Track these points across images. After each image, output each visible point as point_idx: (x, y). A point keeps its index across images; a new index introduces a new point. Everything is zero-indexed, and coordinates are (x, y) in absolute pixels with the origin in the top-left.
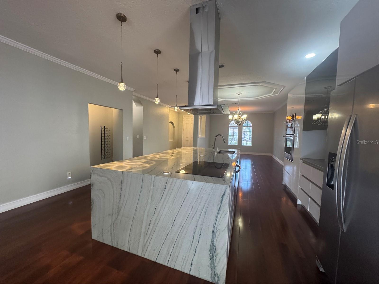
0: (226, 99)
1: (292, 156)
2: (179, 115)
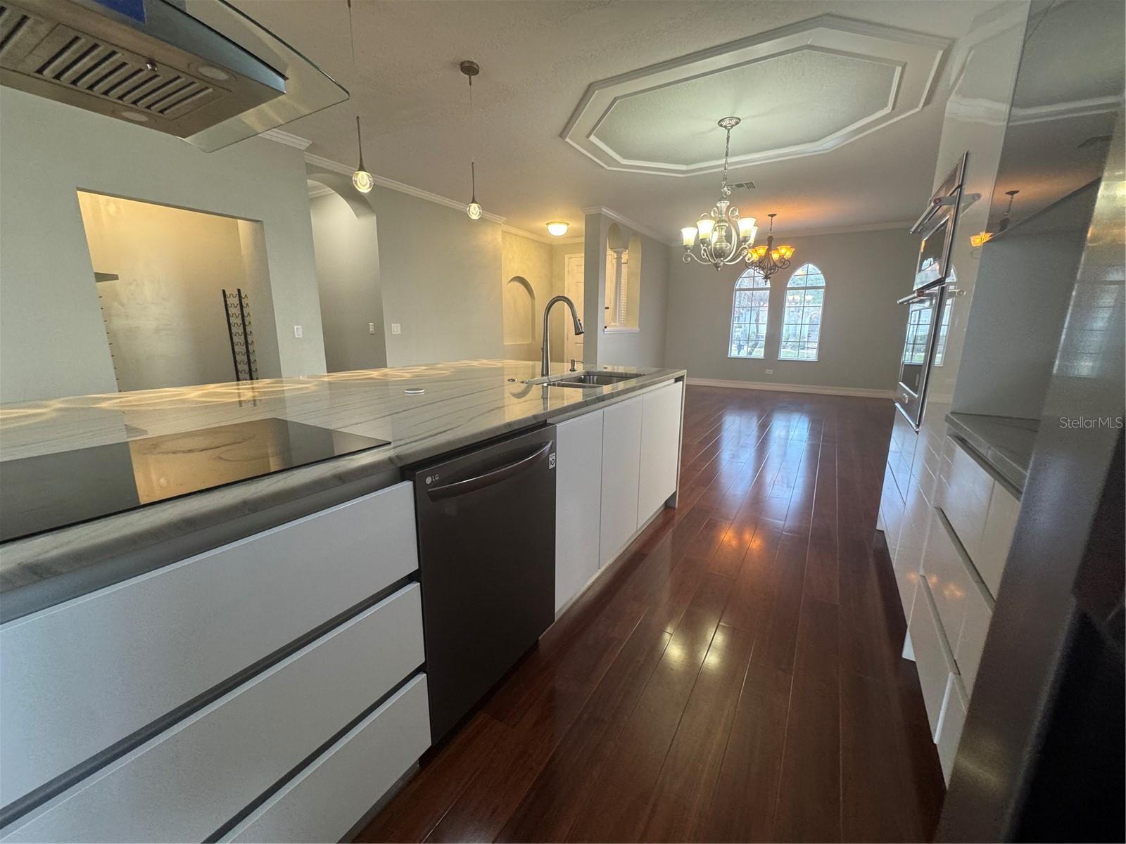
0: (687, 164)
1: (919, 397)
2: (552, 252)
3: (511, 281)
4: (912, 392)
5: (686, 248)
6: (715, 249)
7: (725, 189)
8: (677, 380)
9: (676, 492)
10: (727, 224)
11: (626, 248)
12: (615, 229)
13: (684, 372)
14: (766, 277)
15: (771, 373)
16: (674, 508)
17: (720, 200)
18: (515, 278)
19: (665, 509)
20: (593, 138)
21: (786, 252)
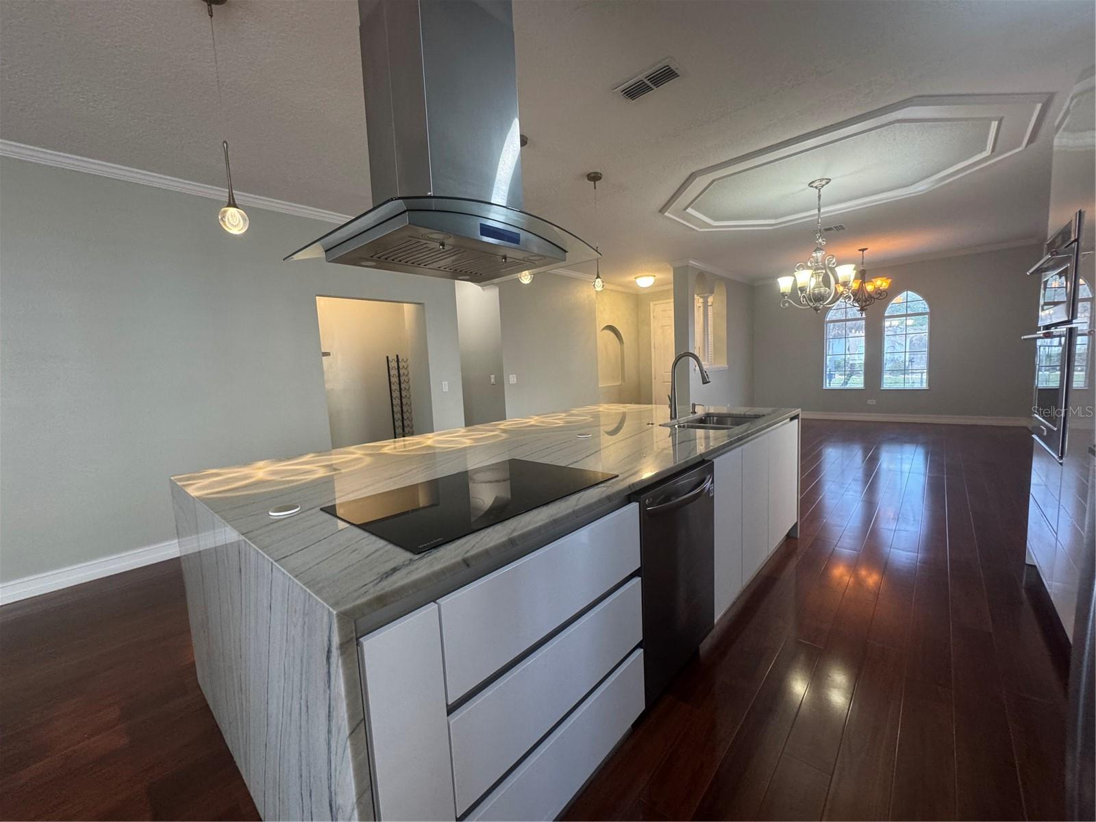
1: (1059, 430)
2: (638, 300)
3: (603, 329)
4: (1049, 425)
5: (783, 295)
6: (814, 294)
7: (820, 240)
8: (792, 419)
9: (797, 523)
10: (824, 271)
11: (712, 292)
12: (701, 276)
13: (798, 411)
14: (862, 309)
15: (875, 403)
16: (796, 539)
17: (815, 251)
18: (607, 326)
19: (787, 539)
20: (690, 210)
21: (882, 283)
